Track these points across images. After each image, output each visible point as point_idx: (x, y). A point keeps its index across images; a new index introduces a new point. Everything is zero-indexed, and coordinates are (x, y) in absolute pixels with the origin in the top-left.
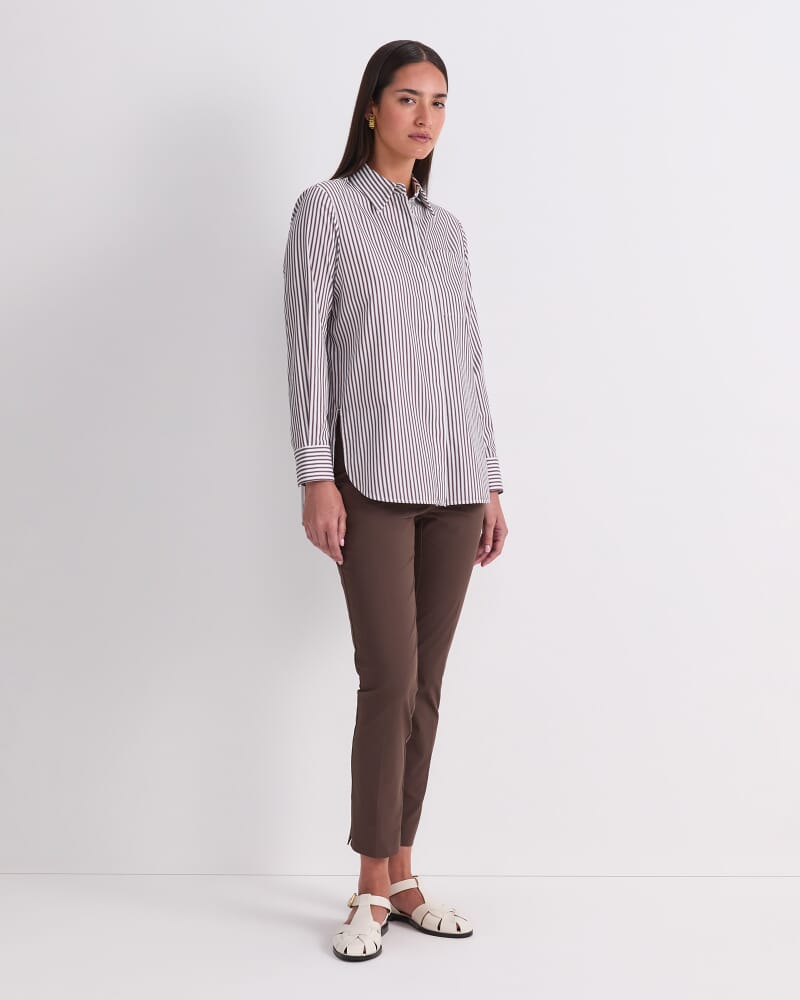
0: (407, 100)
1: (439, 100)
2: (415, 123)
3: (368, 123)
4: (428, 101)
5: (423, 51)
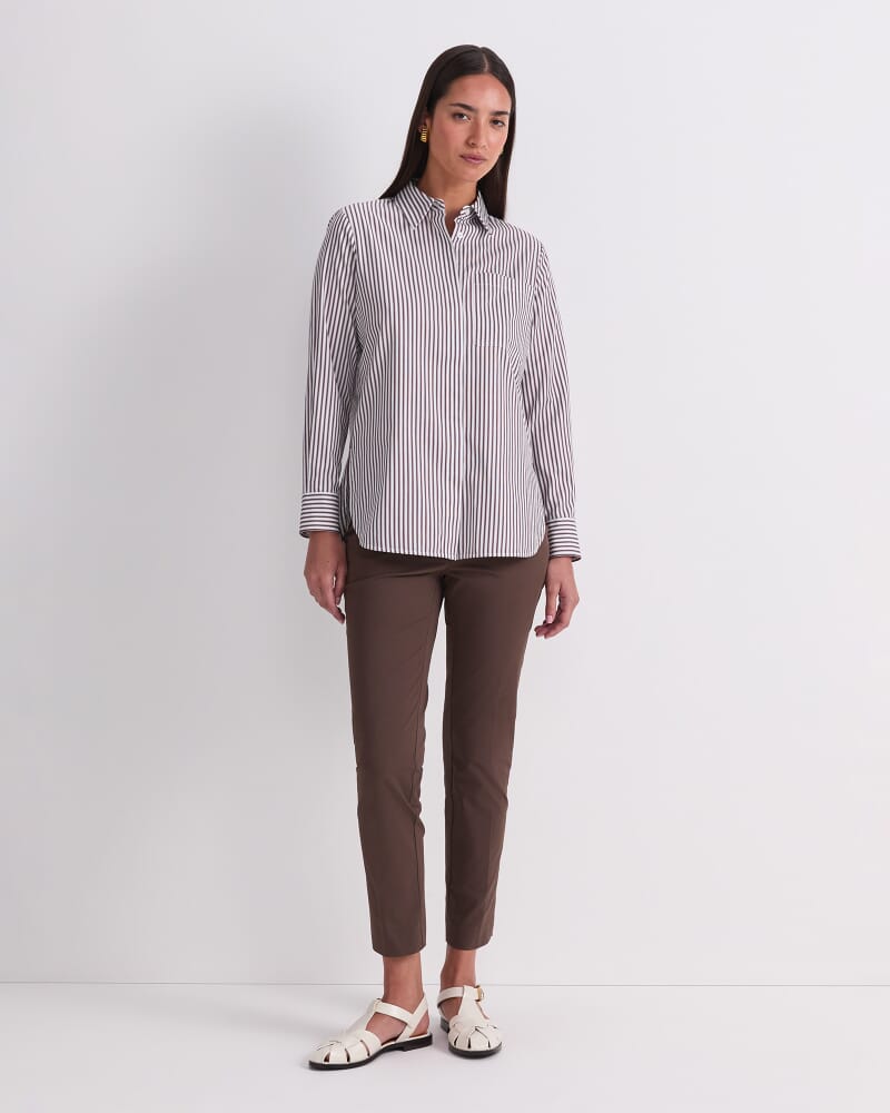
0: (461, 115)
1: (499, 118)
2: (467, 143)
3: (420, 135)
4: (484, 119)
5: (486, 62)
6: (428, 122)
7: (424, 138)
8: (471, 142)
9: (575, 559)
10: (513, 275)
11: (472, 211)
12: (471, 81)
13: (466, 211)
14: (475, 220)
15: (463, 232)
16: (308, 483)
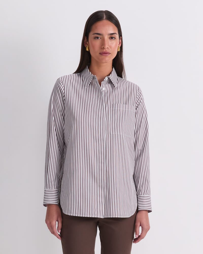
0: (98, 38)
4: (106, 37)
5: (105, 15)
6: (88, 43)
7: (87, 50)
8: (102, 47)
9: (149, 211)
10: (126, 103)
11: (109, 78)
12: (100, 24)
13: (106, 79)
14: (110, 82)
15: (105, 87)
16: (46, 185)
